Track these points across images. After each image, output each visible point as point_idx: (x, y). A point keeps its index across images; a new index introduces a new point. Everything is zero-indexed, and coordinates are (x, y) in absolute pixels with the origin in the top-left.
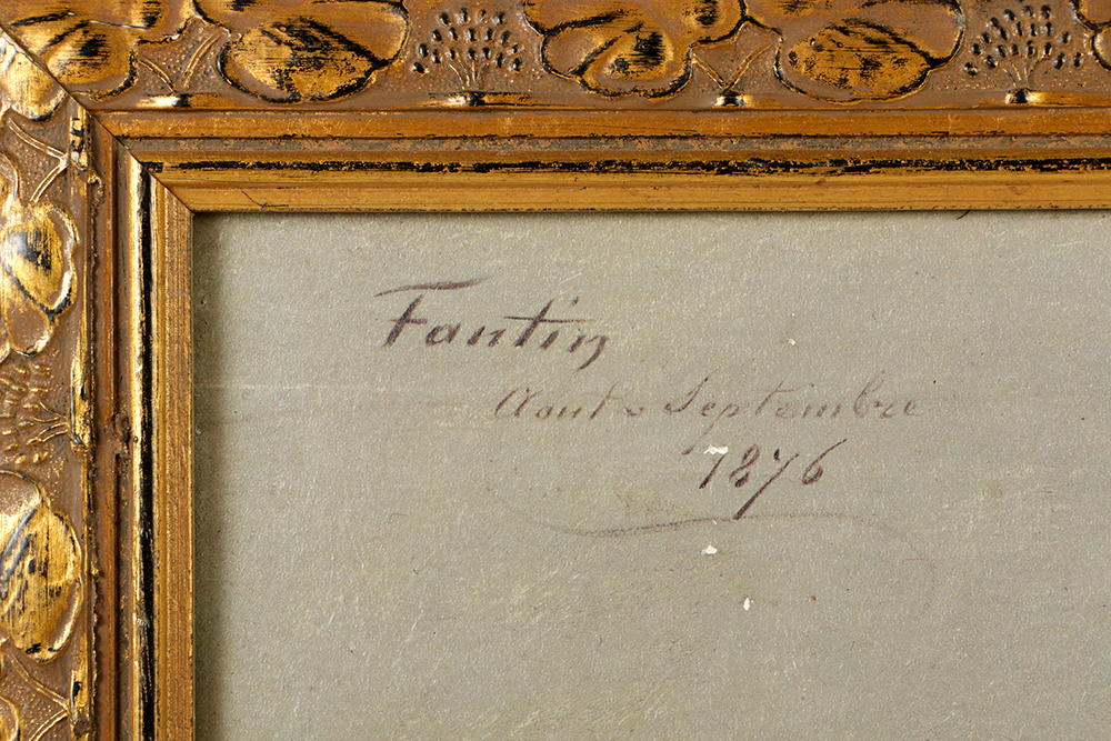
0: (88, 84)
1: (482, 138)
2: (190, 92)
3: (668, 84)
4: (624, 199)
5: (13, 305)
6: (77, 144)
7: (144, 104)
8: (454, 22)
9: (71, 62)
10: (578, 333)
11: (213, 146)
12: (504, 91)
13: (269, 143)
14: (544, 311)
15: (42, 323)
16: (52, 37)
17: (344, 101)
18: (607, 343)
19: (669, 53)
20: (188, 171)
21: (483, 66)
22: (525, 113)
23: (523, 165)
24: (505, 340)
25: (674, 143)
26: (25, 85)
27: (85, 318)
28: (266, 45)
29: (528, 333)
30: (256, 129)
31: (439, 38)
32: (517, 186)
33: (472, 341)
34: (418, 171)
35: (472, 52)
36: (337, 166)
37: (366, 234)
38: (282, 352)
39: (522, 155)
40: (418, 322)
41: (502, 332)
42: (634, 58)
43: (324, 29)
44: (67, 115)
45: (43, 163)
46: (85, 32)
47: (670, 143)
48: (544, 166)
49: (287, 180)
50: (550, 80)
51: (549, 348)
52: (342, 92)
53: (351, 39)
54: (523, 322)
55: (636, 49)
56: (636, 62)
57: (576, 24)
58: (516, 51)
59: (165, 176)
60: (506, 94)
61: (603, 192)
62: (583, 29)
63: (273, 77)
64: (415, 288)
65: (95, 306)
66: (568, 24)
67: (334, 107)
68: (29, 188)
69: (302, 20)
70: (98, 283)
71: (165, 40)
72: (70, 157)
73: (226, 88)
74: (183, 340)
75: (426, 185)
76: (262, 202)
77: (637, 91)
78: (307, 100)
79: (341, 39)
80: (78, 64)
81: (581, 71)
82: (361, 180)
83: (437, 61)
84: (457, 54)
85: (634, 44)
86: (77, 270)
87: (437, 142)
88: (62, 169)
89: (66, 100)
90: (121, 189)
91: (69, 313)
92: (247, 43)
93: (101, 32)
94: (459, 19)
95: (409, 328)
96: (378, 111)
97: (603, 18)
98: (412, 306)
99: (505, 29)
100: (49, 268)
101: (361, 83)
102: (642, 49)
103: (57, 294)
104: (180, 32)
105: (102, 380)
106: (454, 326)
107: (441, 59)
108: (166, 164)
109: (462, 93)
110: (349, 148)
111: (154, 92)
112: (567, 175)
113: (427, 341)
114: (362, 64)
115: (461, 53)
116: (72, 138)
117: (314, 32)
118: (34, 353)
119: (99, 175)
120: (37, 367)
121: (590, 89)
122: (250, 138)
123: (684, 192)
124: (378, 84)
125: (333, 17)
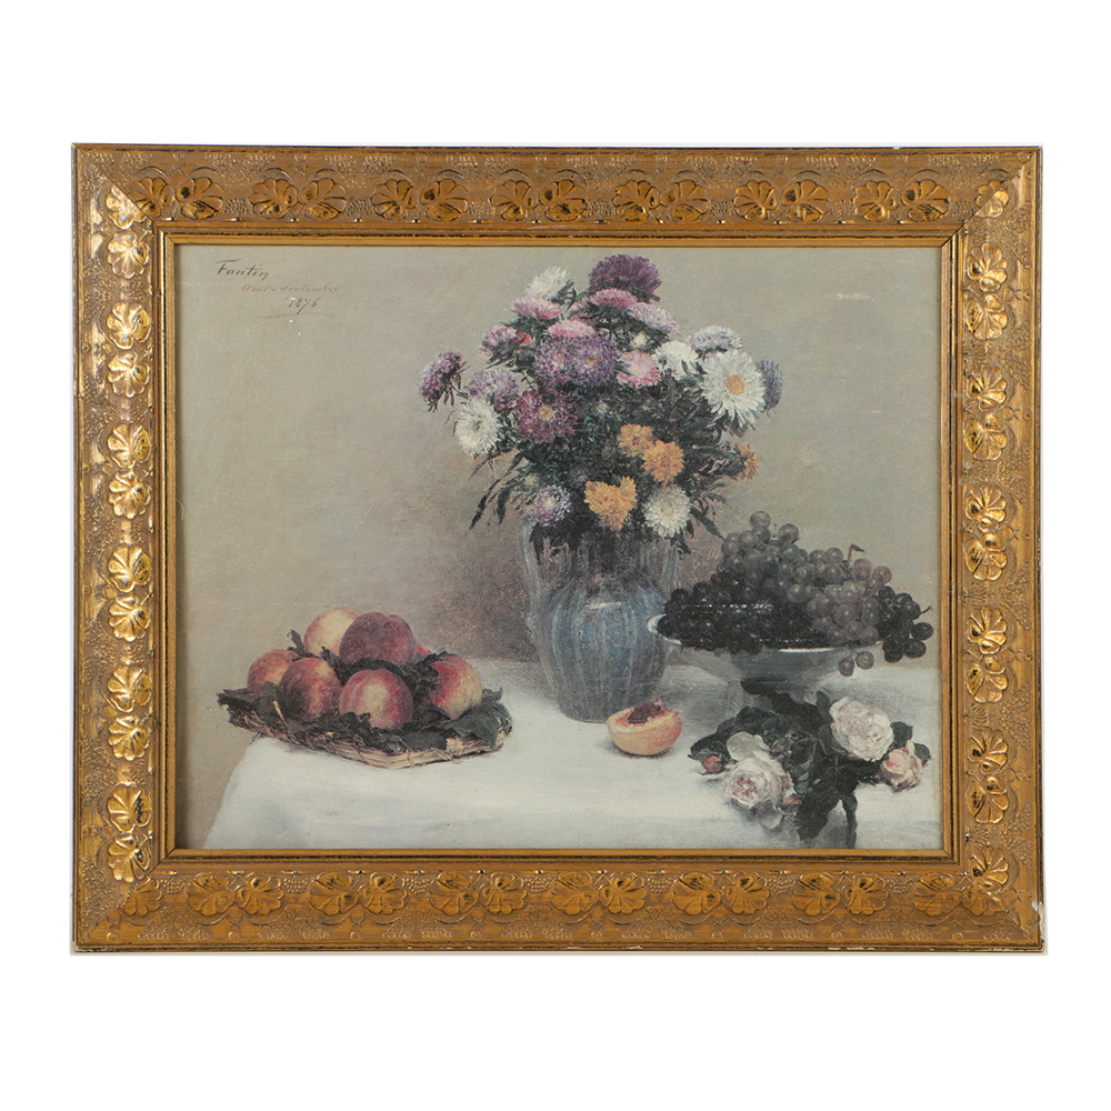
0: (151, 215)
1: (239, 228)
2: (174, 217)
3: (281, 216)
5: (135, 264)
6: (150, 229)
7: (164, 219)
9: (148, 210)
10: (261, 272)
11: (179, 229)
12: (244, 217)
13: (192, 228)
14: (254, 267)
15: (142, 268)
16: (144, 204)
17: (209, 219)
18: (268, 274)
19: (281, 210)
20: (174, 235)
21: (240, 212)
22: (249, 222)
23: (249, 234)
24: (245, 273)
26: (138, 215)
27: (151, 267)
28: (192, 207)
29: (250, 272)
30: (189, 225)
31: (230, 205)
33: (237, 274)
34: (225, 235)
35: (237, 209)
38: (194, 275)
39: (248, 232)
40: (225, 269)
41: (244, 271)
43: (205, 203)
44: (147, 222)
45: (142, 232)
46: (151, 204)
47: (281, 229)
49: (196, 237)
50: (254, 215)
51: (254, 275)
52: (208, 217)
53: (210, 205)
54: (249, 269)
55: (274, 209)
56: (274, 211)
58: (247, 209)
59: (168, 236)
62: (262, 204)
63: (193, 214)
64: (224, 261)
65: (153, 265)
66: (259, 203)
67: (206, 220)
68: (139, 238)
69: (200, 201)
70: (154, 259)
71: (169, 205)
72: (148, 231)
73: (182, 216)
76: (190, 242)
77: (274, 218)
78: (200, 219)
79: (208, 205)
85: (273, 207)
86: (149, 256)
87: (229, 228)
88: (146, 234)
89: (147, 219)
90: (159, 238)
91: (147, 266)
92: (187, 206)
93: (155, 203)
94: (234, 201)
95: (223, 270)
96: (216, 222)
97: (266, 201)
98: (224, 265)
99: (245, 204)
100: (143, 255)
101: (212, 215)
103: (145, 261)
104: (172, 203)
105: (155, 280)
106: (233, 270)
107: (230, 210)
108: (169, 233)
109: (235, 218)
110: (209, 230)
111: (166, 217)
113: (227, 273)
114: (213, 211)
115: (235, 209)
116: (148, 227)
117: (202, 204)
118: (140, 275)
119: (154, 235)
120: (141, 278)
121: (264, 217)
122: (187, 227)
124: (216, 215)
125: (207, 200)
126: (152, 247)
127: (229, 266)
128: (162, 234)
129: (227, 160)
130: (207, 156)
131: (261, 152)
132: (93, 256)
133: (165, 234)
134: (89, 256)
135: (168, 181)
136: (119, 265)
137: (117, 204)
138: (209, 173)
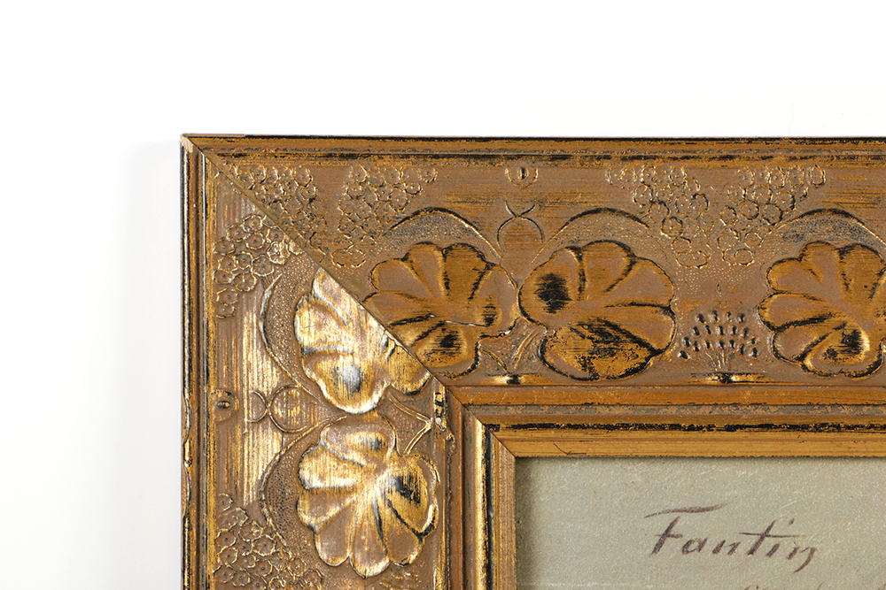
0: (445, 367)
1: (728, 405)
2: (518, 373)
3: (865, 368)
4: (832, 449)
5: (391, 527)
6: (440, 412)
7: (485, 381)
8: (708, 321)
9: (434, 351)
10: (794, 546)
11: (532, 411)
12: (746, 372)
13: (574, 408)
14: (769, 529)
15: (413, 541)
16: (420, 333)
17: (631, 379)
18: (815, 553)
19: (866, 344)
20: (518, 431)
21: (730, 353)
22: (761, 388)
23: (761, 426)
24: (739, 550)
25: (868, 409)
26: (402, 369)
27: (444, 537)
28: (574, 339)
29: (757, 545)
30: (565, 399)
31: (697, 333)
32: (754, 440)
33: (716, 551)
34: (685, 430)
35: (722, 344)
36: (626, 427)
37: (637, 472)
38: (577, 558)
39: (760, 418)
40: (677, 537)
41: (738, 544)
42: (841, 349)
43: (615, 327)
44: (431, 390)
45: (413, 425)
46: (444, 330)
47: (865, 409)
48: (776, 427)
49: (589, 436)
50: (778, 363)
51: (772, 557)
52: (630, 372)
53: (635, 334)
54: (754, 537)
55: (842, 342)
56: (843, 352)
57: (797, 323)
58: (753, 343)
59: (499, 434)
60: (747, 374)
61: (817, 444)
62: (803, 327)
63: (579, 362)
64: (673, 511)
65: (450, 529)
66: (792, 323)
67: (623, 383)
68: (403, 444)
69: (599, 320)
70: (452, 512)
71: (500, 335)
72: (434, 421)
73: (545, 370)
74: (511, 552)
75: (689, 440)
76: (568, 451)
77: (843, 372)
78: (604, 379)
79: (628, 335)
80: (439, 353)
81: (802, 357)
82: (642, 436)
83: (697, 350)
84: (711, 345)
85: (841, 339)
86: (439, 503)
87: (695, 407)
88: (427, 430)
89: (430, 379)
90: (467, 442)
91: (433, 535)
92: (559, 337)
93: (454, 330)
94: (711, 318)
95: (669, 541)
96: (654, 386)
97: (817, 319)
98: (672, 525)
99: (745, 327)
100: (419, 502)
101: (643, 366)
102: (846, 343)
103: (425, 521)
104: (511, 329)
105: (455, 583)
106: (703, 539)
107: (699, 348)
108: (502, 425)
109: (716, 373)
110: (631, 412)
111: (492, 372)
112: (792, 433)
113: (683, 551)
114: (643, 353)
115: (714, 344)
116: (435, 407)
117: (608, 329)
118: (407, 564)
119: (453, 434)
120: (409, 574)
121: (809, 371)
122: (560, 405)
123: (876, 444)
124: (654, 366)
125: (620, 317)
126: (447, 473)
127: (689, 526)
128: (479, 430)
129: (676, 185)
130: (610, 174)
131: (780, 156)
132: (249, 496)
133: (490, 428)
134: (236, 495)
135: (494, 254)
136: (335, 527)
137: (331, 331)
138: (621, 229)
